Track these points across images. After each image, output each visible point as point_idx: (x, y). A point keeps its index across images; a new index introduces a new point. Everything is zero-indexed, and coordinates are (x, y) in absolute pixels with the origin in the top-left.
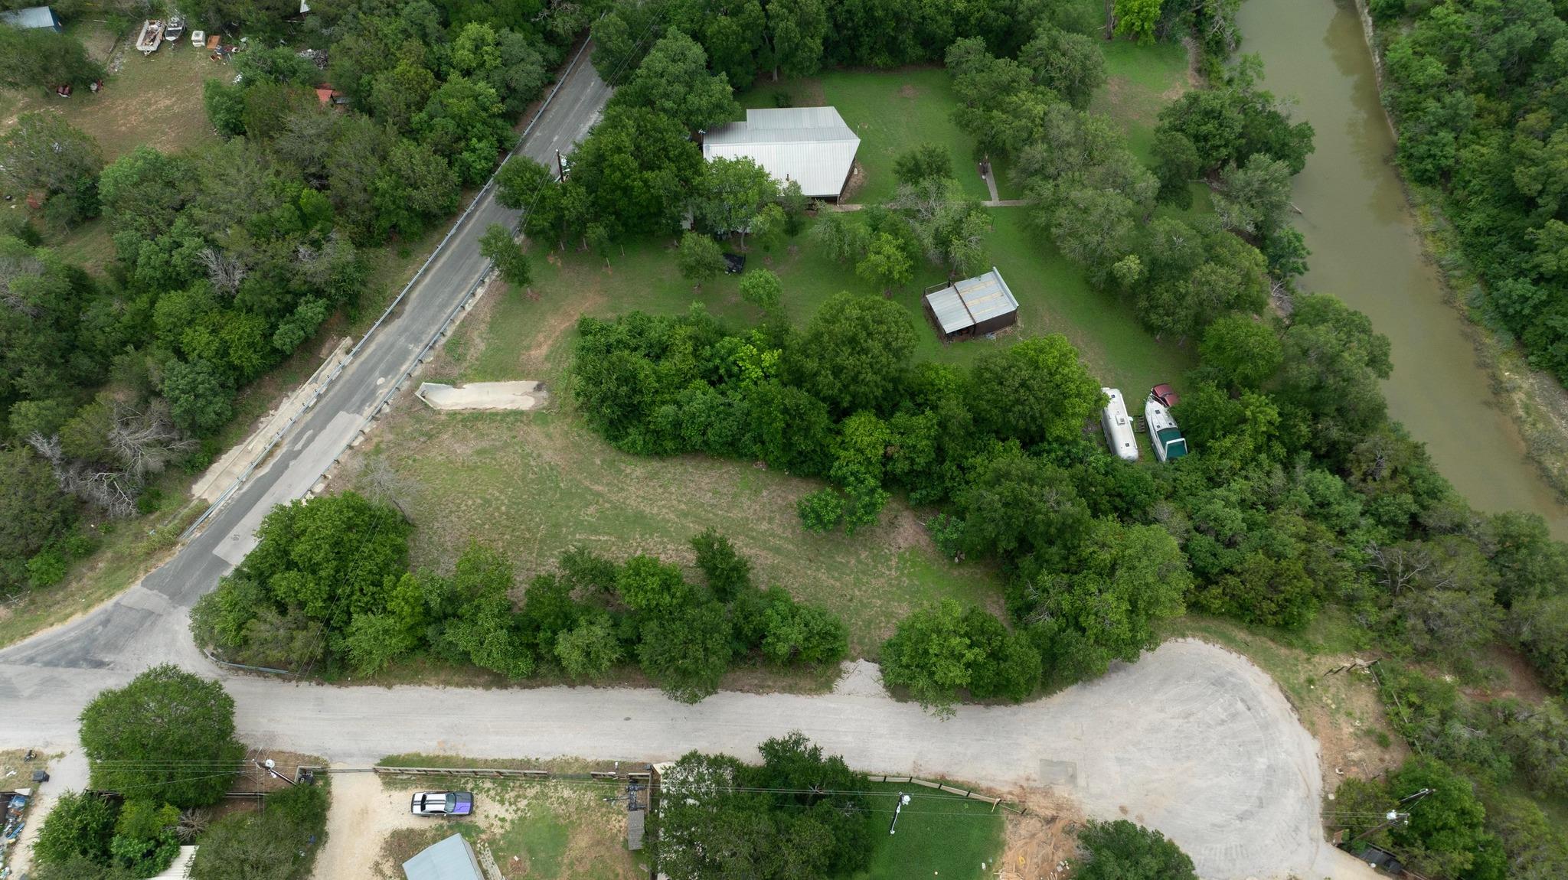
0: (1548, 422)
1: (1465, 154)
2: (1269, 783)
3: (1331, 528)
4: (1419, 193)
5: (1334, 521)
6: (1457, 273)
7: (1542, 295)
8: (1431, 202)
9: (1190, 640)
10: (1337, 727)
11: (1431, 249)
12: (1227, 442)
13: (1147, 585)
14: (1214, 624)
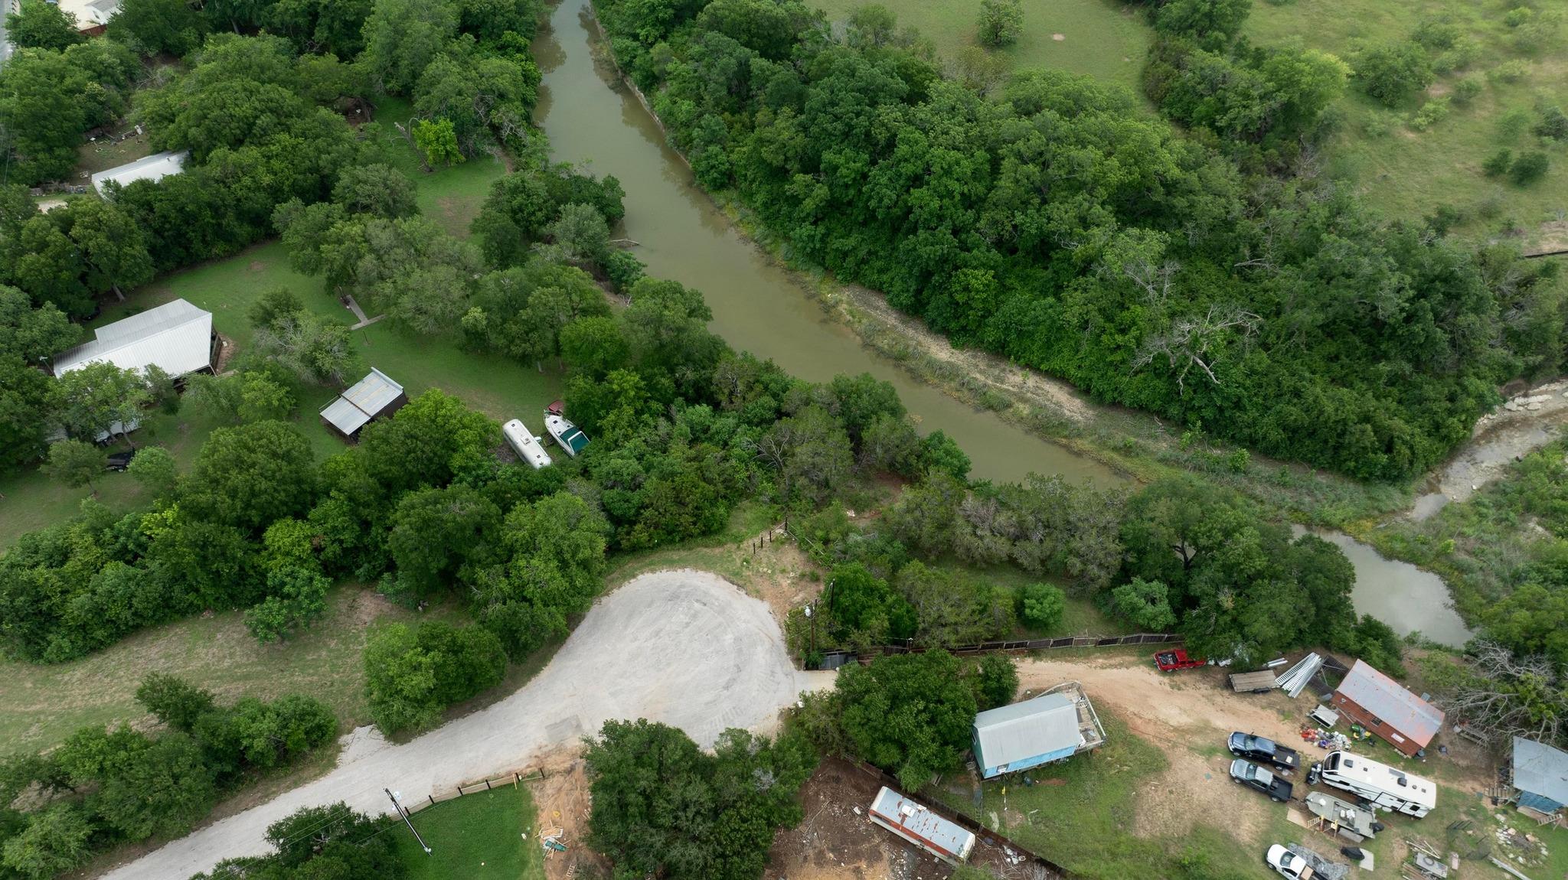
0: (869, 316)
1: (734, 157)
2: (740, 651)
3: (717, 444)
4: (720, 198)
5: (717, 438)
6: (768, 241)
7: (821, 229)
8: (732, 200)
9: (640, 577)
10: (777, 585)
11: (744, 233)
12: (612, 417)
13: (563, 538)
14: (655, 557)
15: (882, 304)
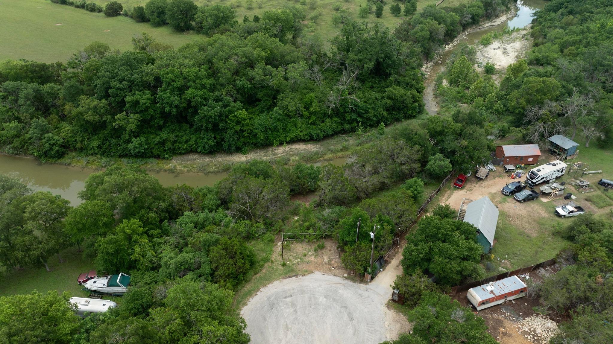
1: (62, 135)
2: (334, 300)
4: (65, 160)
6: (112, 163)
8: (73, 158)
10: (310, 262)
15: (196, 156)
